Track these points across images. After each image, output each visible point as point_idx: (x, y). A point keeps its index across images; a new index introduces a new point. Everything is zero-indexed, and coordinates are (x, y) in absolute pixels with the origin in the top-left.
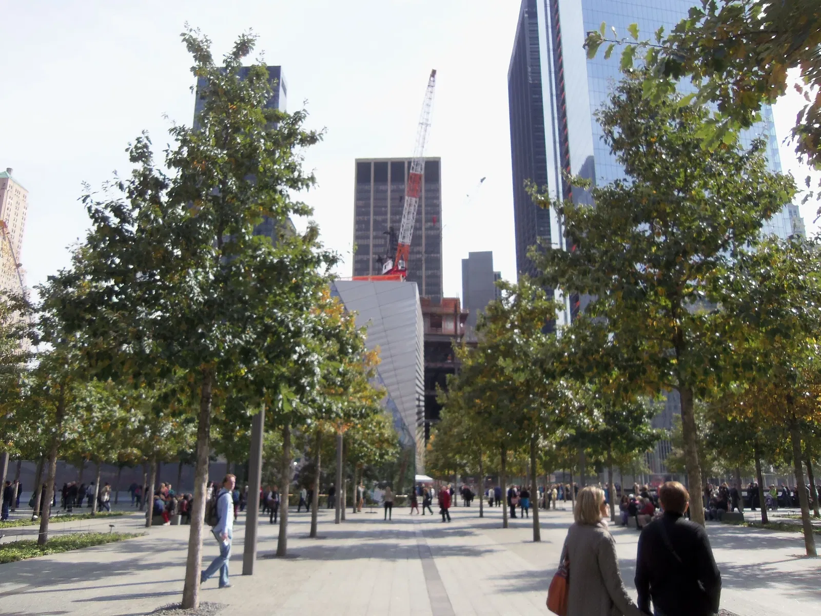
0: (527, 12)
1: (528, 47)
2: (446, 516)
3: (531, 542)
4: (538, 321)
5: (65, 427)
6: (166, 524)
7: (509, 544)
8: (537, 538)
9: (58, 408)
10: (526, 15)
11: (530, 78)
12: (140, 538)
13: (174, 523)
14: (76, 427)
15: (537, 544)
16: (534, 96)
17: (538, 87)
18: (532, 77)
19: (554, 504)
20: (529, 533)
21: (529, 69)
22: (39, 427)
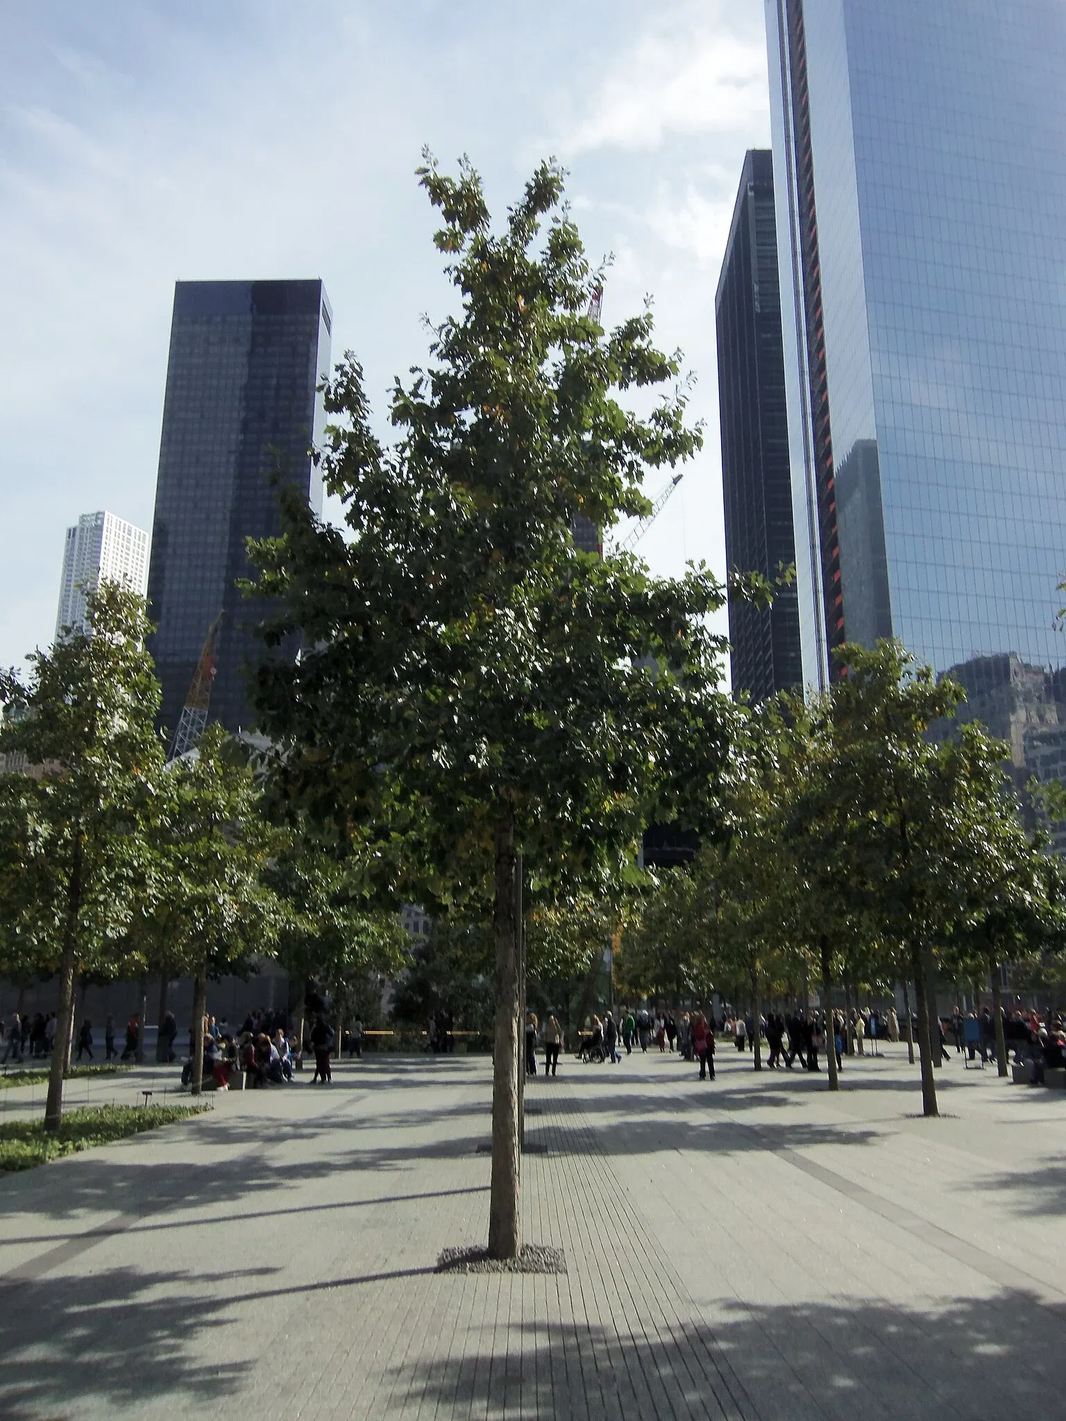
0: (751, 189)
1: (754, 248)
2: (707, 1069)
3: (919, 1116)
4: (918, 719)
5: (106, 916)
6: (222, 1088)
7: (885, 1120)
8: (930, 1108)
9: (71, 880)
10: (751, 194)
11: (757, 304)
12: (202, 1116)
13: (235, 1086)
14: (122, 916)
15: (931, 1120)
16: (764, 336)
17: (772, 319)
18: (761, 302)
19: (860, 1045)
20: (916, 1100)
21: (756, 288)
22: (54, 915)
